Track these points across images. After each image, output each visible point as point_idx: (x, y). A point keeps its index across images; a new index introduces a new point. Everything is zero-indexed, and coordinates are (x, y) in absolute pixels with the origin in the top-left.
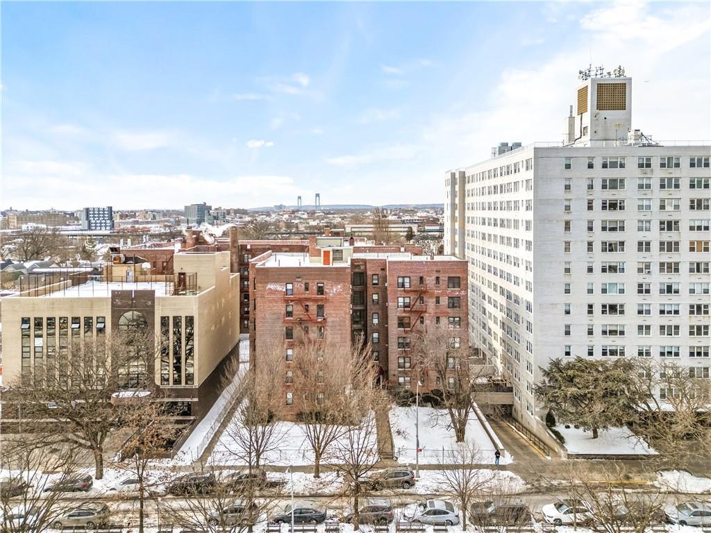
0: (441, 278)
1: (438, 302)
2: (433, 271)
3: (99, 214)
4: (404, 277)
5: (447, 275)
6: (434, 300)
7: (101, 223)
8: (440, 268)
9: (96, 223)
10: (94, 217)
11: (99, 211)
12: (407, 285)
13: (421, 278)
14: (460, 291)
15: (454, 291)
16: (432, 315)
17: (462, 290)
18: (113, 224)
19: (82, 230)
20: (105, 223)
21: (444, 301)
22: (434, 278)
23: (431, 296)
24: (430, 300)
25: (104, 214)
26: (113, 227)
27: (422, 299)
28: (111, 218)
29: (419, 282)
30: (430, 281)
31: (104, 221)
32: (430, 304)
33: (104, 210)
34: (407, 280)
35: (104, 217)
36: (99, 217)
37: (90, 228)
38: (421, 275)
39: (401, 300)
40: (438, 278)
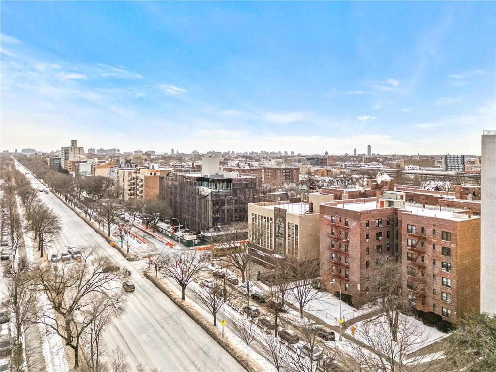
0: (437, 231)
1: (434, 248)
2: (430, 224)
3: (454, 160)
4: (412, 226)
5: (441, 230)
6: (432, 246)
7: (455, 166)
8: (436, 223)
9: (451, 166)
10: (450, 162)
11: (454, 158)
12: (414, 231)
13: (423, 228)
14: (450, 244)
15: (446, 243)
16: (430, 257)
17: (452, 243)
18: (464, 167)
19: (441, 171)
20: (458, 166)
21: (439, 249)
22: (431, 229)
23: (430, 242)
24: (429, 245)
25: (458, 160)
26: (465, 169)
27: (423, 243)
28: (463, 163)
29: (421, 231)
30: (429, 231)
31: (458, 165)
32: (428, 248)
33: (458, 157)
34: (414, 228)
35: (458, 162)
36: (454, 162)
37: (447, 170)
38: (423, 226)
39: (410, 241)
40: (434, 230)
